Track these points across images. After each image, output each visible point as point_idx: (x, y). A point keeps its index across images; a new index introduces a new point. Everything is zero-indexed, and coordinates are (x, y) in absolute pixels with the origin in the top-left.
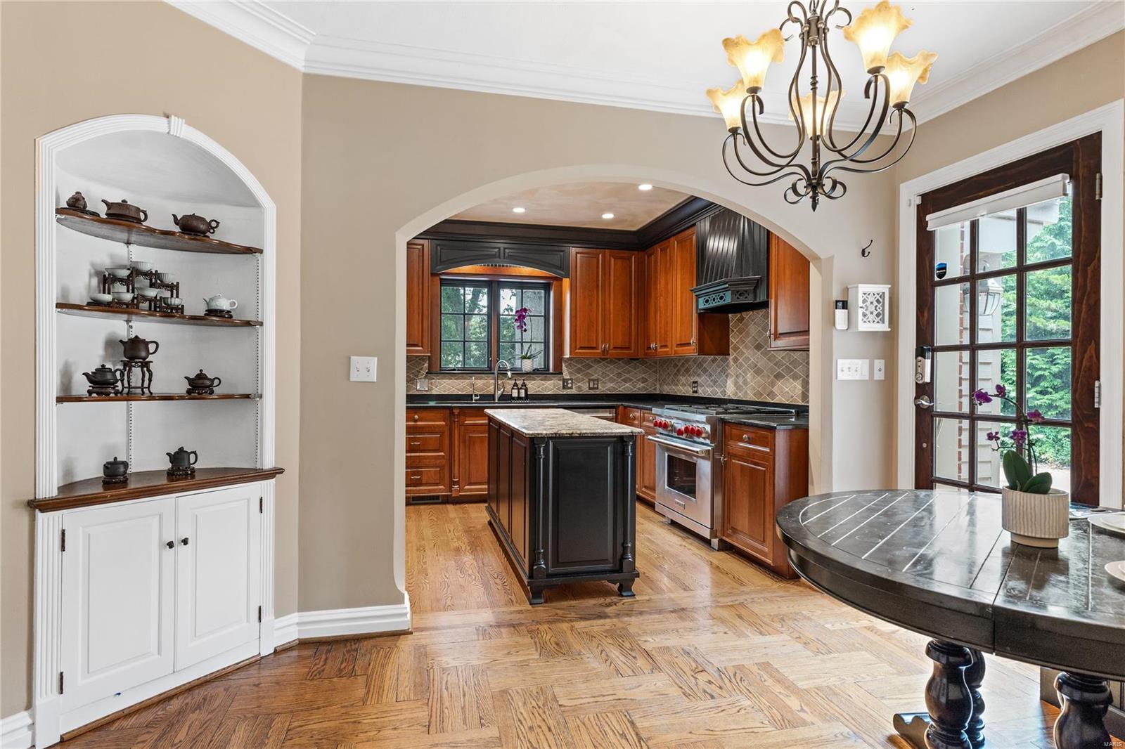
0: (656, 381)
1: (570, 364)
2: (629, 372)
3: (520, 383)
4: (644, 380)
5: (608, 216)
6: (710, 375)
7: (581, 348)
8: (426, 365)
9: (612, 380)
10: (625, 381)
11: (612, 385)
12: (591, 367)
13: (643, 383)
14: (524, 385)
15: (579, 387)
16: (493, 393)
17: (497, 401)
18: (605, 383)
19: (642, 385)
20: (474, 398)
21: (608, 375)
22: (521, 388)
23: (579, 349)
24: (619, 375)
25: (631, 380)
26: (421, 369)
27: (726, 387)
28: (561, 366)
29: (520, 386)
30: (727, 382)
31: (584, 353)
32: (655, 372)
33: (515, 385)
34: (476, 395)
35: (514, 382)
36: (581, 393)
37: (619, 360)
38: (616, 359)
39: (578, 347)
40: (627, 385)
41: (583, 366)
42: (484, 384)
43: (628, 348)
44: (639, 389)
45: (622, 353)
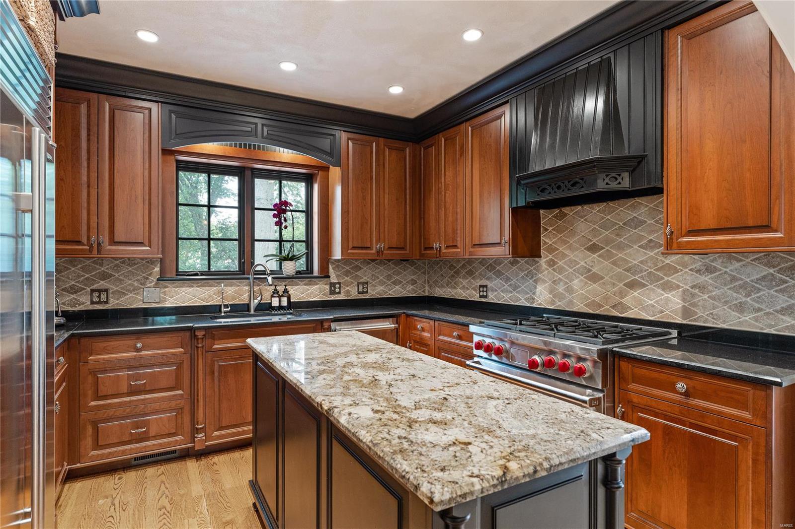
0: (425, 282)
1: (338, 266)
2: (399, 274)
3: (281, 289)
4: (414, 282)
5: (396, 90)
6: (508, 279)
7: (354, 248)
8: (157, 269)
9: (382, 283)
10: (395, 283)
11: (382, 288)
12: (361, 268)
13: (412, 285)
14: (286, 291)
15: (348, 292)
16: (247, 302)
17: (252, 312)
18: (375, 286)
19: (412, 287)
20: (223, 310)
21: (378, 278)
22: (282, 296)
23: (351, 249)
24: (389, 277)
25: (401, 282)
26: (150, 275)
27: (534, 293)
28: (328, 268)
29: (281, 293)
30: (535, 288)
31: (356, 253)
32: (424, 273)
33: (276, 291)
34: (226, 306)
35: (273, 288)
36: (349, 298)
37: (389, 261)
38: (387, 260)
39: (351, 247)
40: (397, 287)
41: (352, 269)
42: (235, 292)
43: (402, 248)
44: (408, 291)
45: (398, 254)
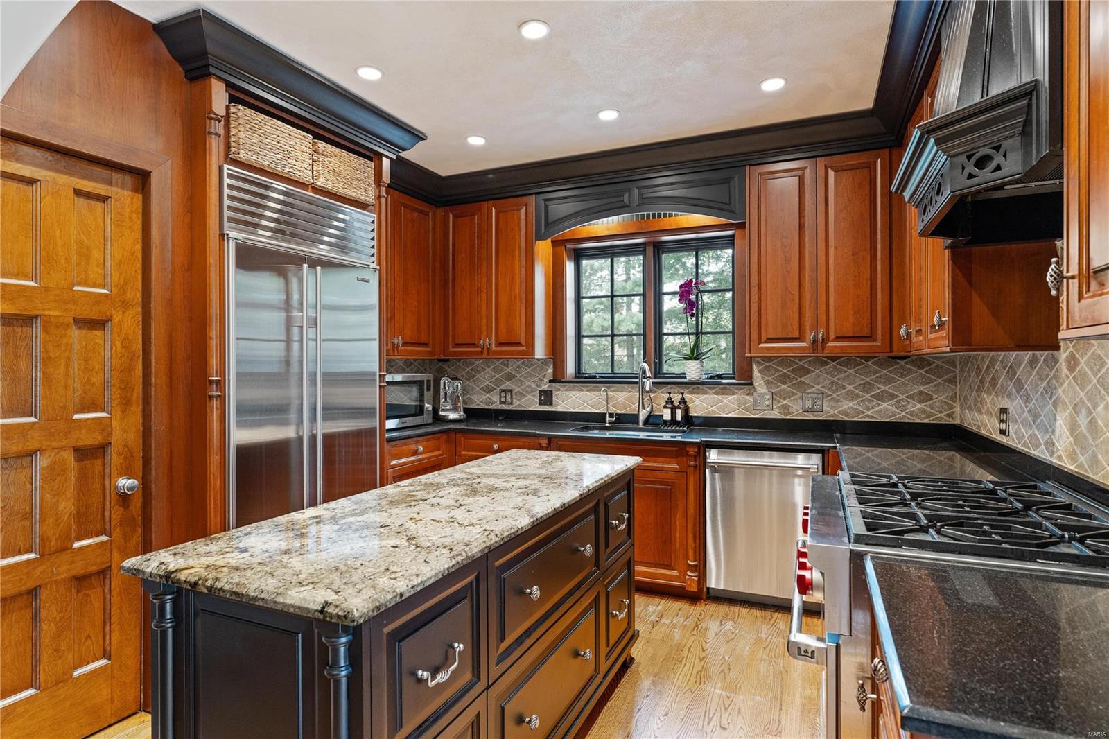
0: (953, 398)
1: (767, 368)
2: (889, 381)
3: (676, 398)
4: (924, 397)
5: (773, 85)
7: (770, 340)
8: (551, 370)
9: (852, 396)
10: (880, 397)
11: (851, 404)
12: (808, 372)
13: (921, 402)
14: (683, 401)
15: (785, 407)
16: (635, 412)
17: (641, 425)
18: (838, 401)
19: (919, 406)
20: (608, 419)
21: (844, 387)
22: (678, 407)
23: (766, 342)
24: (867, 387)
25: (893, 396)
26: (544, 376)
27: (1053, 431)
28: (751, 371)
29: (676, 404)
31: (776, 348)
32: (952, 381)
33: (670, 401)
34: (611, 415)
35: (667, 396)
36: (788, 417)
37: (867, 359)
38: (861, 357)
39: (763, 339)
40: (885, 405)
41: (793, 371)
42: (627, 399)
43: (870, 337)
44: (912, 413)
45: (854, 347)
